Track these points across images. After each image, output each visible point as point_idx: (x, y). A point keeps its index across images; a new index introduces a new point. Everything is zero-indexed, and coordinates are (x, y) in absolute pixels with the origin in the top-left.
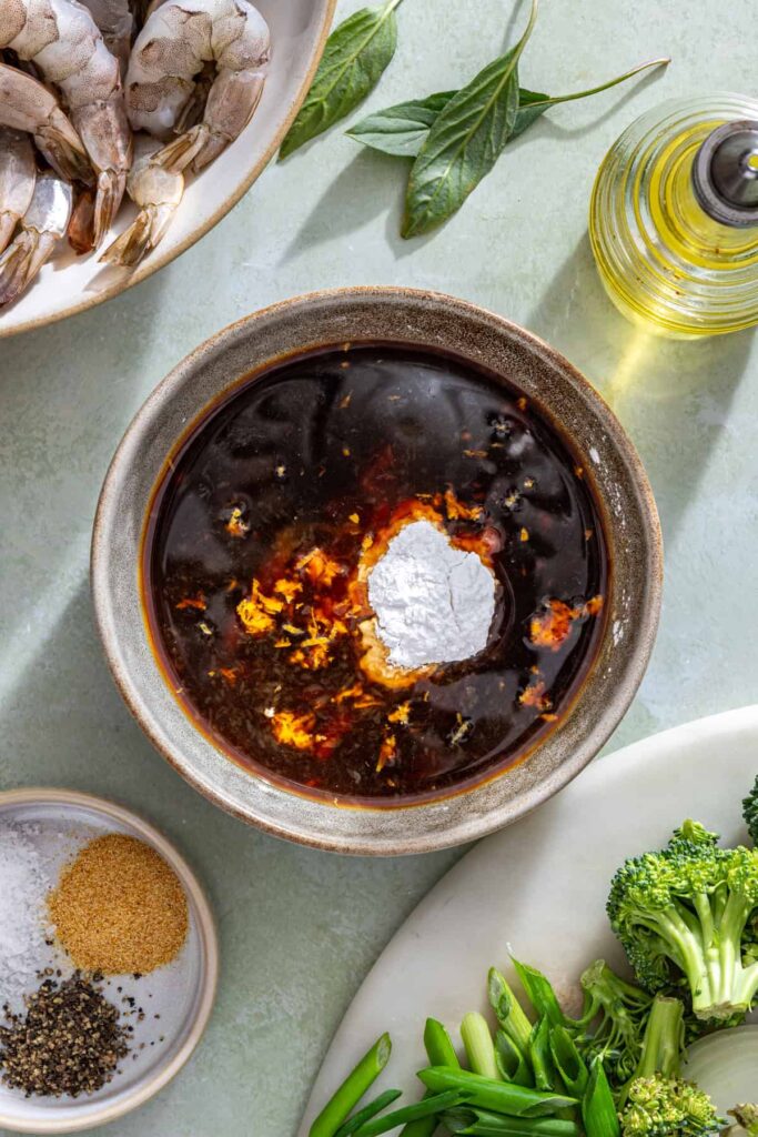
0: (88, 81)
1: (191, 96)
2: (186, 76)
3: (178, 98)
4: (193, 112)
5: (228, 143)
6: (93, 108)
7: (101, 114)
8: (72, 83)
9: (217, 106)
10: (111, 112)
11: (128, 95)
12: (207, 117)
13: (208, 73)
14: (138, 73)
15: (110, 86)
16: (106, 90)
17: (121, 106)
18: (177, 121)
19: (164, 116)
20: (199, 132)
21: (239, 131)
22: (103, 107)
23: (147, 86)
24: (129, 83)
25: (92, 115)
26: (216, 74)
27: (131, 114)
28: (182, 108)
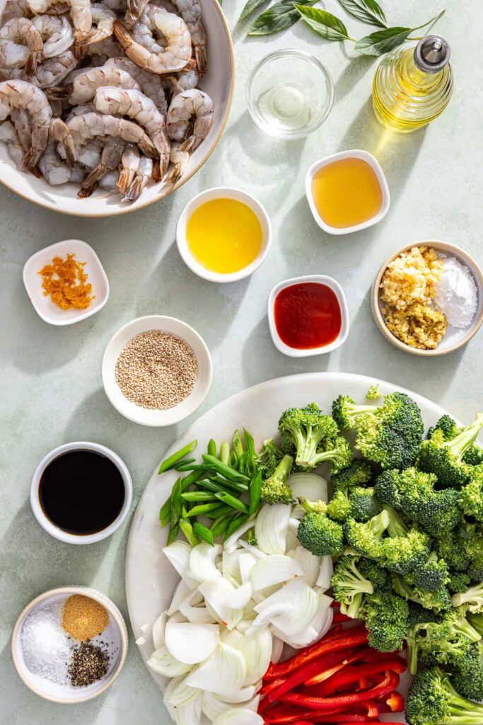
0: (154, 124)
1: (188, 127)
2: (186, 120)
3: (184, 127)
4: (190, 132)
5: (202, 140)
6: (156, 133)
7: (159, 135)
8: (148, 125)
9: (197, 129)
10: (162, 134)
11: (168, 127)
12: (195, 132)
13: (193, 118)
14: (170, 120)
15: (162, 125)
16: (160, 126)
17: (166, 131)
18: (185, 135)
19: (180, 134)
20: (192, 138)
21: (206, 136)
22: (160, 132)
23: (173, 124)
24: (168, 123)
25: (156, 135)
26: (196, 118)
27: (170, 134)
28: (186, 131)
